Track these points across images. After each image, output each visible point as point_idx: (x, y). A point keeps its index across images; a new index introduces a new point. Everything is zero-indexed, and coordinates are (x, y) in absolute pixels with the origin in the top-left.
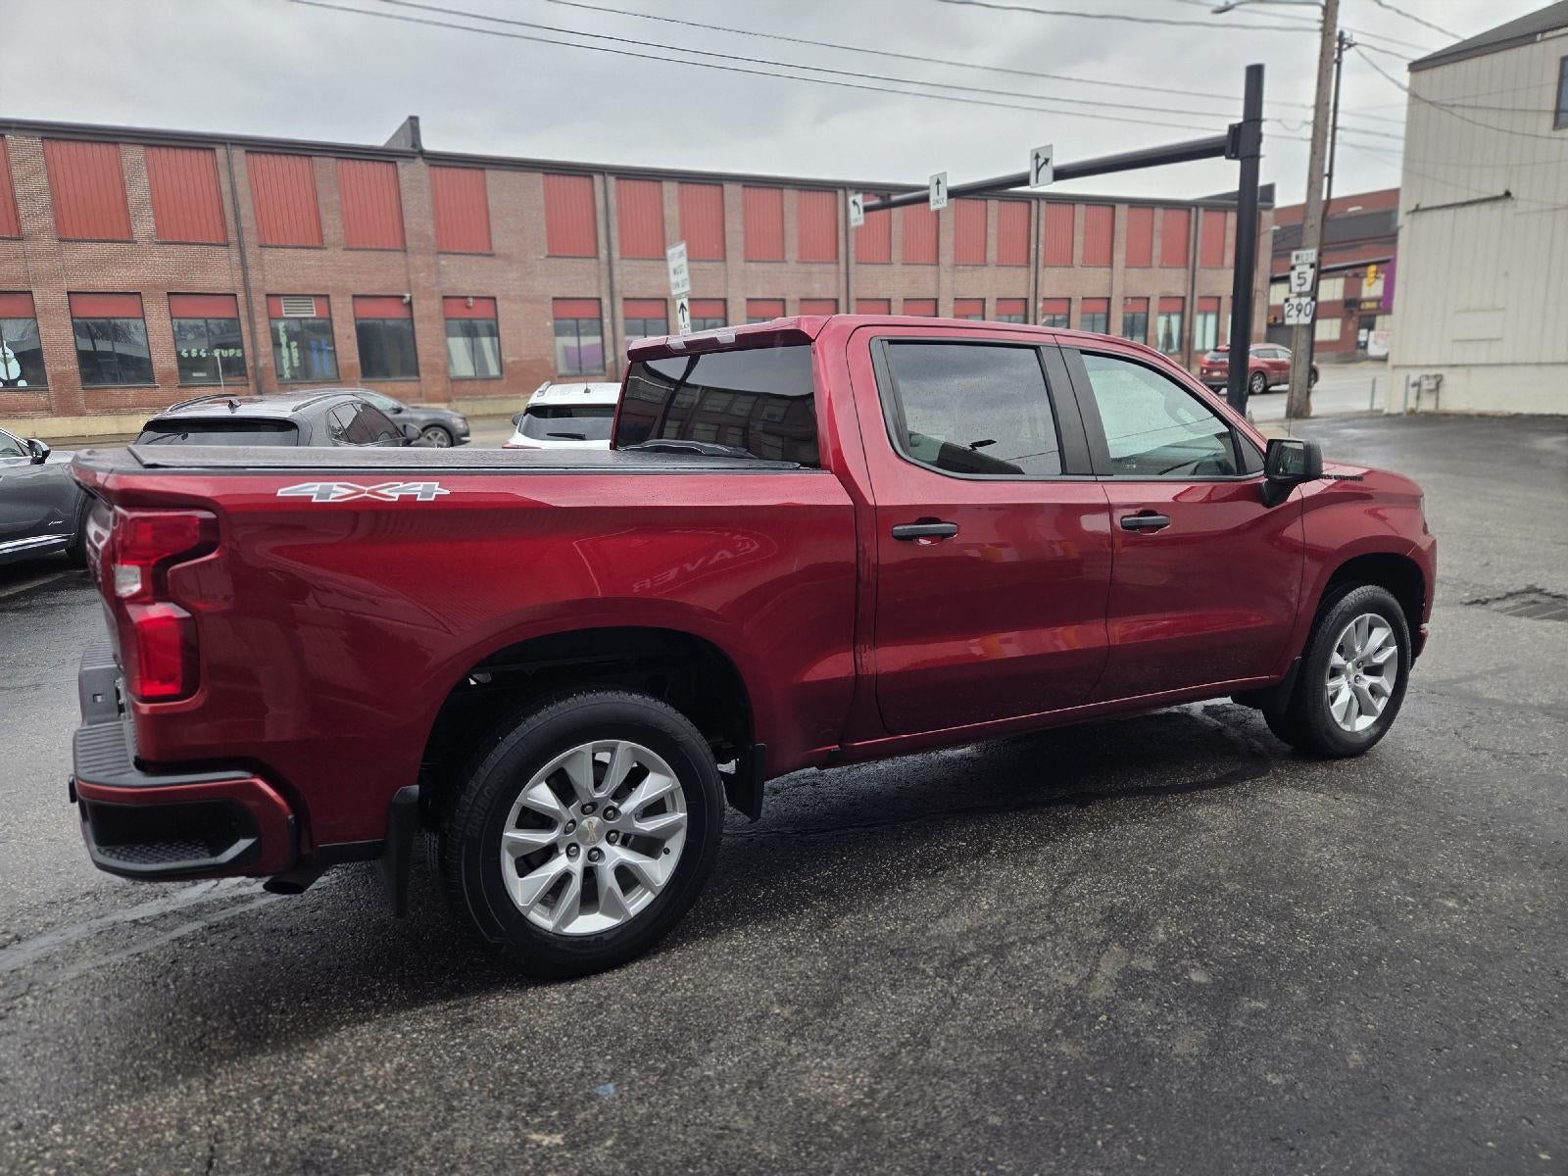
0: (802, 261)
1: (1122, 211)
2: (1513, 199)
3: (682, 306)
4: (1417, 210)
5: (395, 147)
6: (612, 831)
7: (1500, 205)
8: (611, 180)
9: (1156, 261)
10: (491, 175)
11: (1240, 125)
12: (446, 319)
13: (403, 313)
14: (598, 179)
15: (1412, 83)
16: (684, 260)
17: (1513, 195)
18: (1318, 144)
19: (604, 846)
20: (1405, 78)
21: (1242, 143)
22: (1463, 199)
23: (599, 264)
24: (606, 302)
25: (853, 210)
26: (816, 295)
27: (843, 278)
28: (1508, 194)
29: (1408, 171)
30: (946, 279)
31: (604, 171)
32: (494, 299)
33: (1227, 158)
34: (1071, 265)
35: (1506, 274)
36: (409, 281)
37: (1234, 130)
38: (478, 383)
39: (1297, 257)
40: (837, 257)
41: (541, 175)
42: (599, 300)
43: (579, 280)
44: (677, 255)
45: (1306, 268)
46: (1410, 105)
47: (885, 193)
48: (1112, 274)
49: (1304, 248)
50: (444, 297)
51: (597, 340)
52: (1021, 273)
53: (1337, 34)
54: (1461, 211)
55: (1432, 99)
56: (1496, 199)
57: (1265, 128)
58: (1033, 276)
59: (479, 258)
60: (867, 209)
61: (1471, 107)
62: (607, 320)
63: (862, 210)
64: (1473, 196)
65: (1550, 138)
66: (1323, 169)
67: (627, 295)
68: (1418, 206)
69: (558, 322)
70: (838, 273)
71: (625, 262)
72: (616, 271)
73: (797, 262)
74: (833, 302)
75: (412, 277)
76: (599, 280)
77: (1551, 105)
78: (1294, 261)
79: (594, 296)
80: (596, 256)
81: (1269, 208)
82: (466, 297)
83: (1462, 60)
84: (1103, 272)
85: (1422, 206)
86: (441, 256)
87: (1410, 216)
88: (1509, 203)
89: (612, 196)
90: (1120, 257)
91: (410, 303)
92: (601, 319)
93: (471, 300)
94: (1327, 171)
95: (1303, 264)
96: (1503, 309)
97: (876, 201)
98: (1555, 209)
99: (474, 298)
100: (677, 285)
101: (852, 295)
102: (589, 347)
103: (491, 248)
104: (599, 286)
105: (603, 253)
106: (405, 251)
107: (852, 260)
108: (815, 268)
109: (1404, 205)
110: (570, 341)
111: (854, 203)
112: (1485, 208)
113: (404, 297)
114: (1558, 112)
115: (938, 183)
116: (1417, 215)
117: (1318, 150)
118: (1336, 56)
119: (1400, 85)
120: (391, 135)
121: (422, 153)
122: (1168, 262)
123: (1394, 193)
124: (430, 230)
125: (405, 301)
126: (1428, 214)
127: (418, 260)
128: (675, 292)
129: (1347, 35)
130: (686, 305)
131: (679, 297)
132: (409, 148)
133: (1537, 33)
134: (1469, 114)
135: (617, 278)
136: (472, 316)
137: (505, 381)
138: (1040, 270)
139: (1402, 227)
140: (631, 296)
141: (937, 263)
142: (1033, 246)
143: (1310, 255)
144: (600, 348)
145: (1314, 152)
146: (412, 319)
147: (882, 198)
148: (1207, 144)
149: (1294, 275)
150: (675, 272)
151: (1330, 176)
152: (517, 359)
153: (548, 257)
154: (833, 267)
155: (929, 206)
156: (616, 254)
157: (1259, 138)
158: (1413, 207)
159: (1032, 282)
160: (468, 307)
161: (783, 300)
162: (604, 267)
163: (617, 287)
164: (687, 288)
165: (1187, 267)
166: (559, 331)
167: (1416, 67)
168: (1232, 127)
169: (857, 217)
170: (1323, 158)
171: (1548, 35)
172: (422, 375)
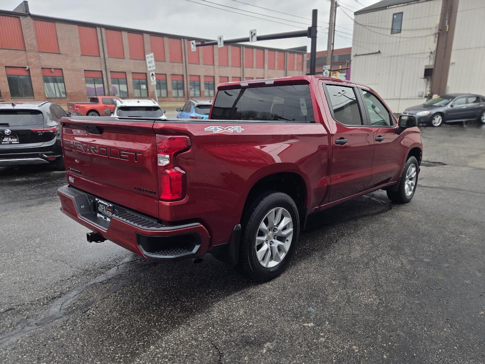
0: (171, 61)
1: (266, 51)
2: (381, 53)
3: (152, 74)
4: (356, 55)
5: (18, 11)
6: (275, 236)
7: (377, 55)
8: (103, 30)
9: (276, 67)
10: (58, 25)
11: (311, 27)
12: (43, 76)
13: (26, 73)
14: (98, 29)
15: (355, 18)
16: (153, 59)
17: (381, 52)
18: (330, 35)
19: (273, 240)
20: (353, 16)
21: (311, 33)
22: (368, 53)
23: (100, 59)
24: (104, 72)
25: (192, 46)
26: (176, 73)
27: (184, 68)
28: (379, 52)
29: (353, 44)
30: (217, 70)
31: (101, 26)
32: (62, 69)
33: (308, 37)
34: (253, 67)
35: (379, 74)
36: (28, 62)
37: (310, 29)
38: (57, 99)
39: (325, 68)
40: (182, 61)
41: (77, 26)
42: (101, 71)
43: (94, 64)
44: (150, 58)
45: (327, 71)
46: (354, 25)
47: (202, 41)
48: (264, 71)
49: (327, 65)
50: (42, 68)
51: (101, 85)
52: (239, 69)
53: (335, 2)
54: (368, 56)
55: (360, 23)
56: (376, 53)
57: (318, 29)
58: (242, 70)
59: (55, 54)
60: (197, 46)
61: (370, 26)
62: (105, 79)
63: (195, 46)
64: (371, 52)
65: (390, 36)
66: (331, 42)
67: (111, 70)
68: (356, 54)
69: (86, 78)
70: (183, 65)
71: (110, 59)
72: (107, 61)
73: (170, 62)
74: (181, 76)
75: (29, 60)
76: (101, 64)
77: (390, 27)
78: (324, 69)
79: (100, 70)
80: (99, 56)
81: (305, 53)
82: (51, 69)
83: (368, 12)
84: (262, 70)
85: (357, 54)
86: (40, 53)
87: (354, 57)
88: (380, 54)
89: (104, 35)
90: (266, 66)
91: (29, 70)
92: (103, 78)
93: (53, 69)
94: (332, 43)
95: (326, 70)
96: (378, 84)
97: (200, 43)
98: (391, 57)
99: (54, 69)
100: (150, 67)
101: (188, 74)
102: (99, 88)
103: (59, 51)
104: (101, 67)
105: (102, 55)
106: (26, 51)
107: (187, 62)
108: (175, 64)
109: (353, 54)
110: (92, 86)
111: (192, 43)
112: (373, 55)
113: (26, 68)
114: (392, 29)
115: (220, 39)
116: (356, 57)
117: (330, 36)
118: (335, 9)
119: (352, 19)
120: (16, 7)
121: (30, 15)
122: (280, 68)
123: (350, 49)
124: (35, 42)
125: (26, 69)
126: (359, 57)
127: (30, 54)
128: (149, 70)
129: (338, 2)
130: (154, 74)
131: (151, 71)
132: (24, 12)
133: (387, 6)
134: (370, 28)
135: (107, 64)
136: (53, 75)
137: (68, 99)
138: (244, 69)
139: (352, 60)
140: (113, 71)
141: (214, 64)
142: (242, 61)
143: (328, 67)
144: (103, 88)
145: (329, 37)
146: (30, 76)
147: (201, 42)
148: (302, 32)
149: (324, 73)
150: (149, 63)
151: (333, 44)
152: (72, 91)
153: (81, 55)
154: (181, 64)
155: (217, 46)
156: (106, 56)
157: (316, 32)
158: (355, 55)
159: (242, 72)
160: (52, 72)
161: (166, 74)
162: (103, 60)
163: (108, 67)
164: (154, 68)
165: (284, 70)
166: (87, 82)
167: (356, 13)
168: (309, 28)
169: (193, 48)
170: (331, 39)
171: (390, 7)
172: (35, 96)
